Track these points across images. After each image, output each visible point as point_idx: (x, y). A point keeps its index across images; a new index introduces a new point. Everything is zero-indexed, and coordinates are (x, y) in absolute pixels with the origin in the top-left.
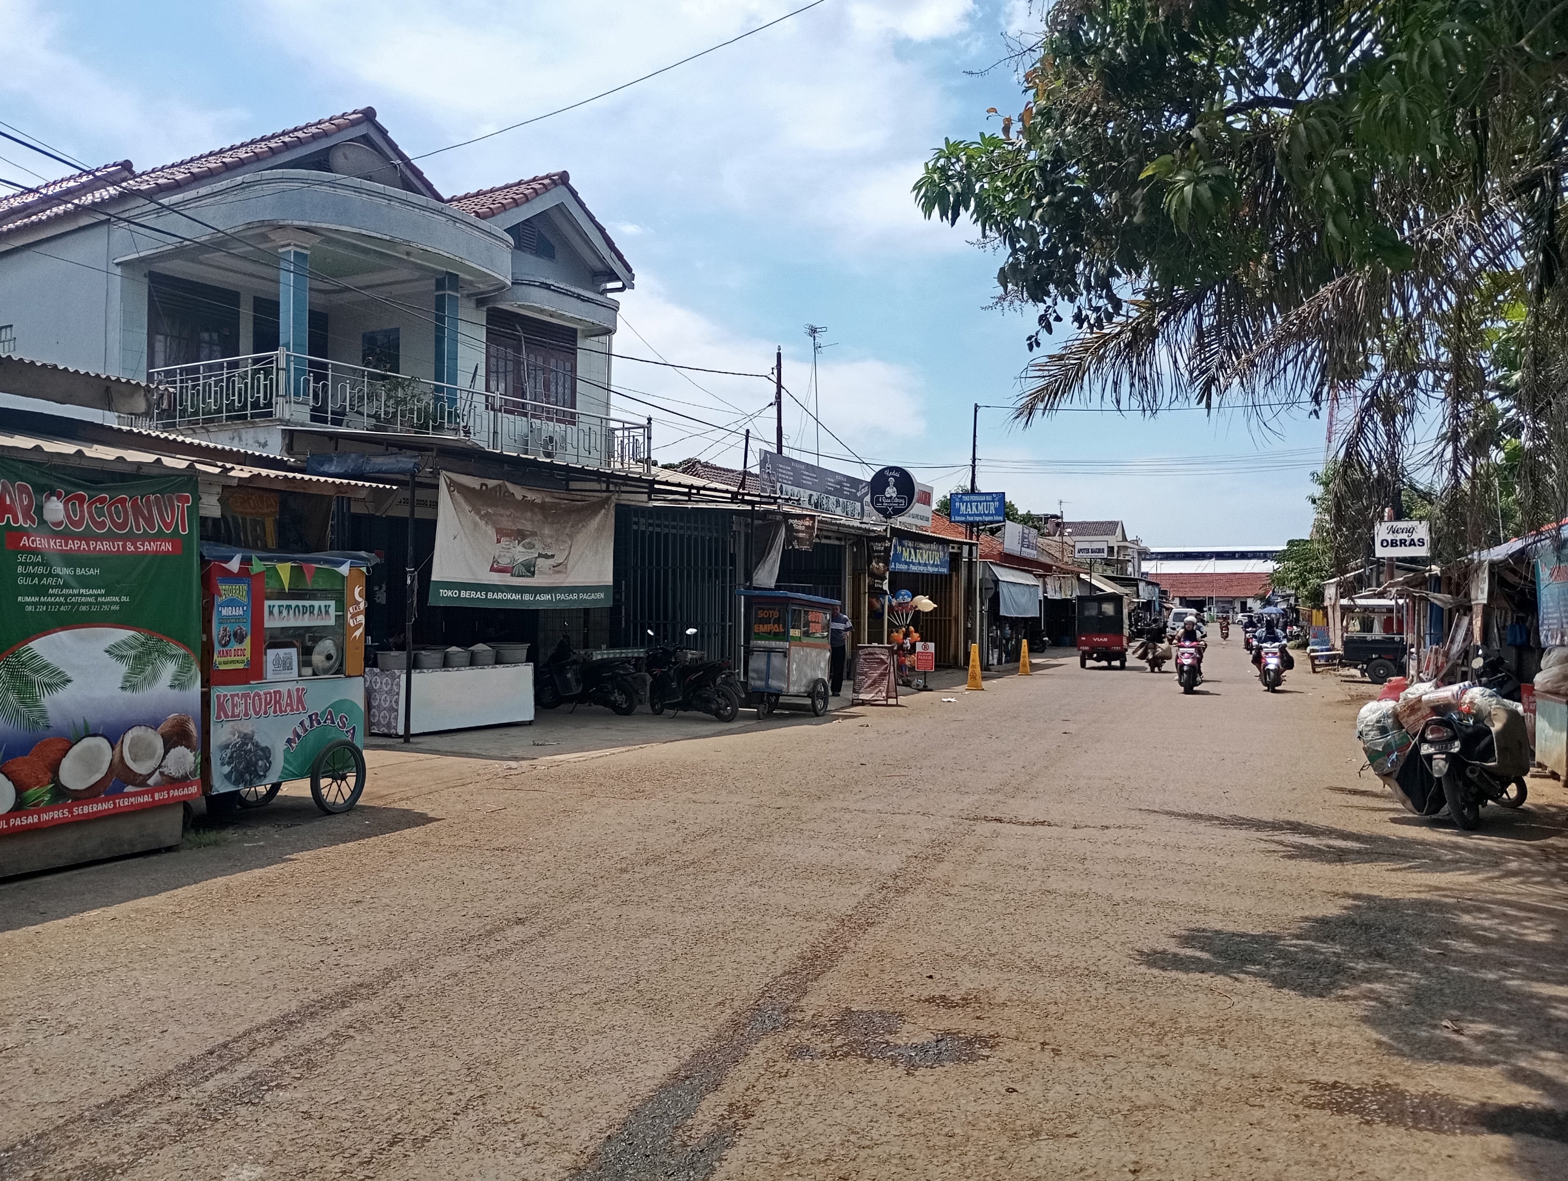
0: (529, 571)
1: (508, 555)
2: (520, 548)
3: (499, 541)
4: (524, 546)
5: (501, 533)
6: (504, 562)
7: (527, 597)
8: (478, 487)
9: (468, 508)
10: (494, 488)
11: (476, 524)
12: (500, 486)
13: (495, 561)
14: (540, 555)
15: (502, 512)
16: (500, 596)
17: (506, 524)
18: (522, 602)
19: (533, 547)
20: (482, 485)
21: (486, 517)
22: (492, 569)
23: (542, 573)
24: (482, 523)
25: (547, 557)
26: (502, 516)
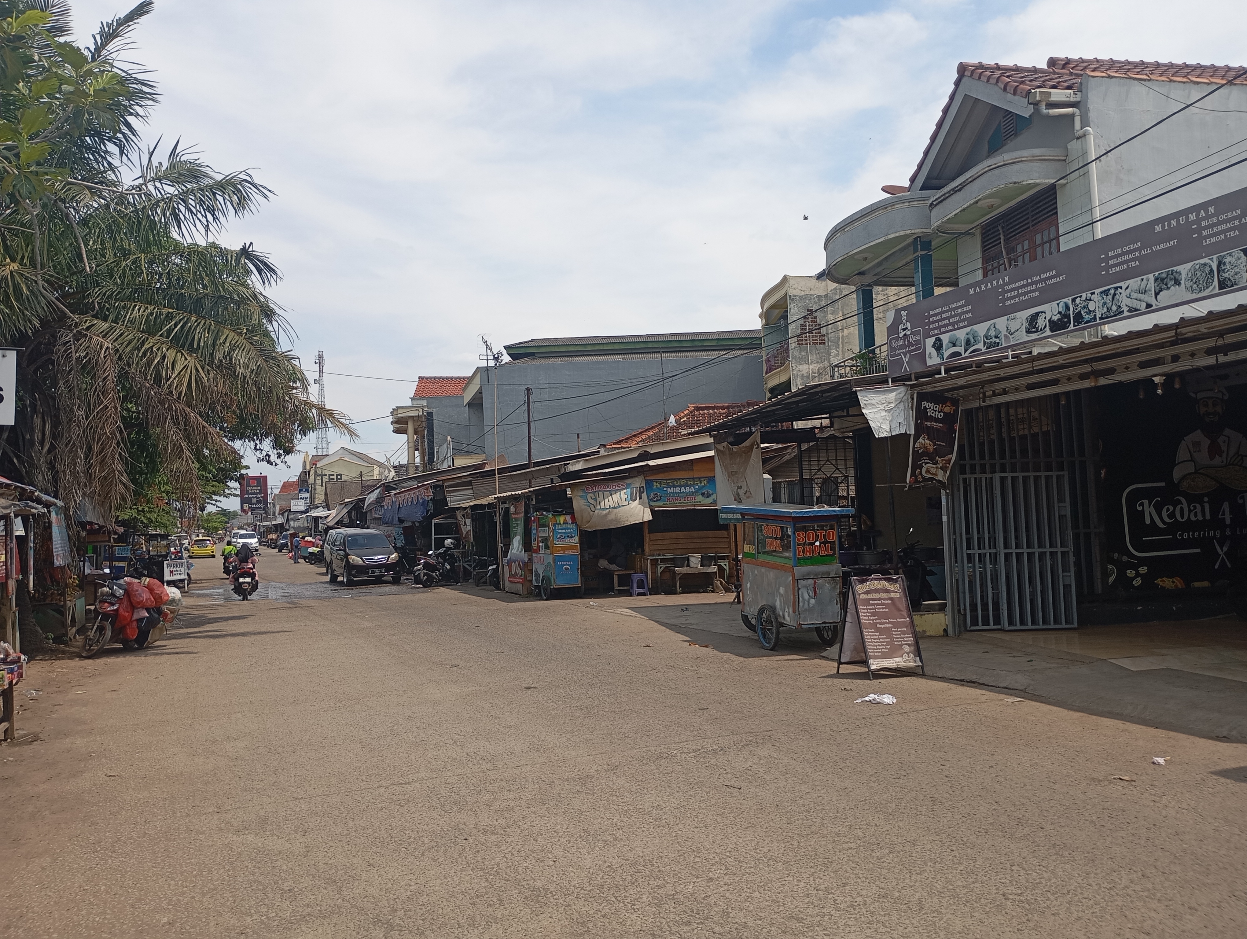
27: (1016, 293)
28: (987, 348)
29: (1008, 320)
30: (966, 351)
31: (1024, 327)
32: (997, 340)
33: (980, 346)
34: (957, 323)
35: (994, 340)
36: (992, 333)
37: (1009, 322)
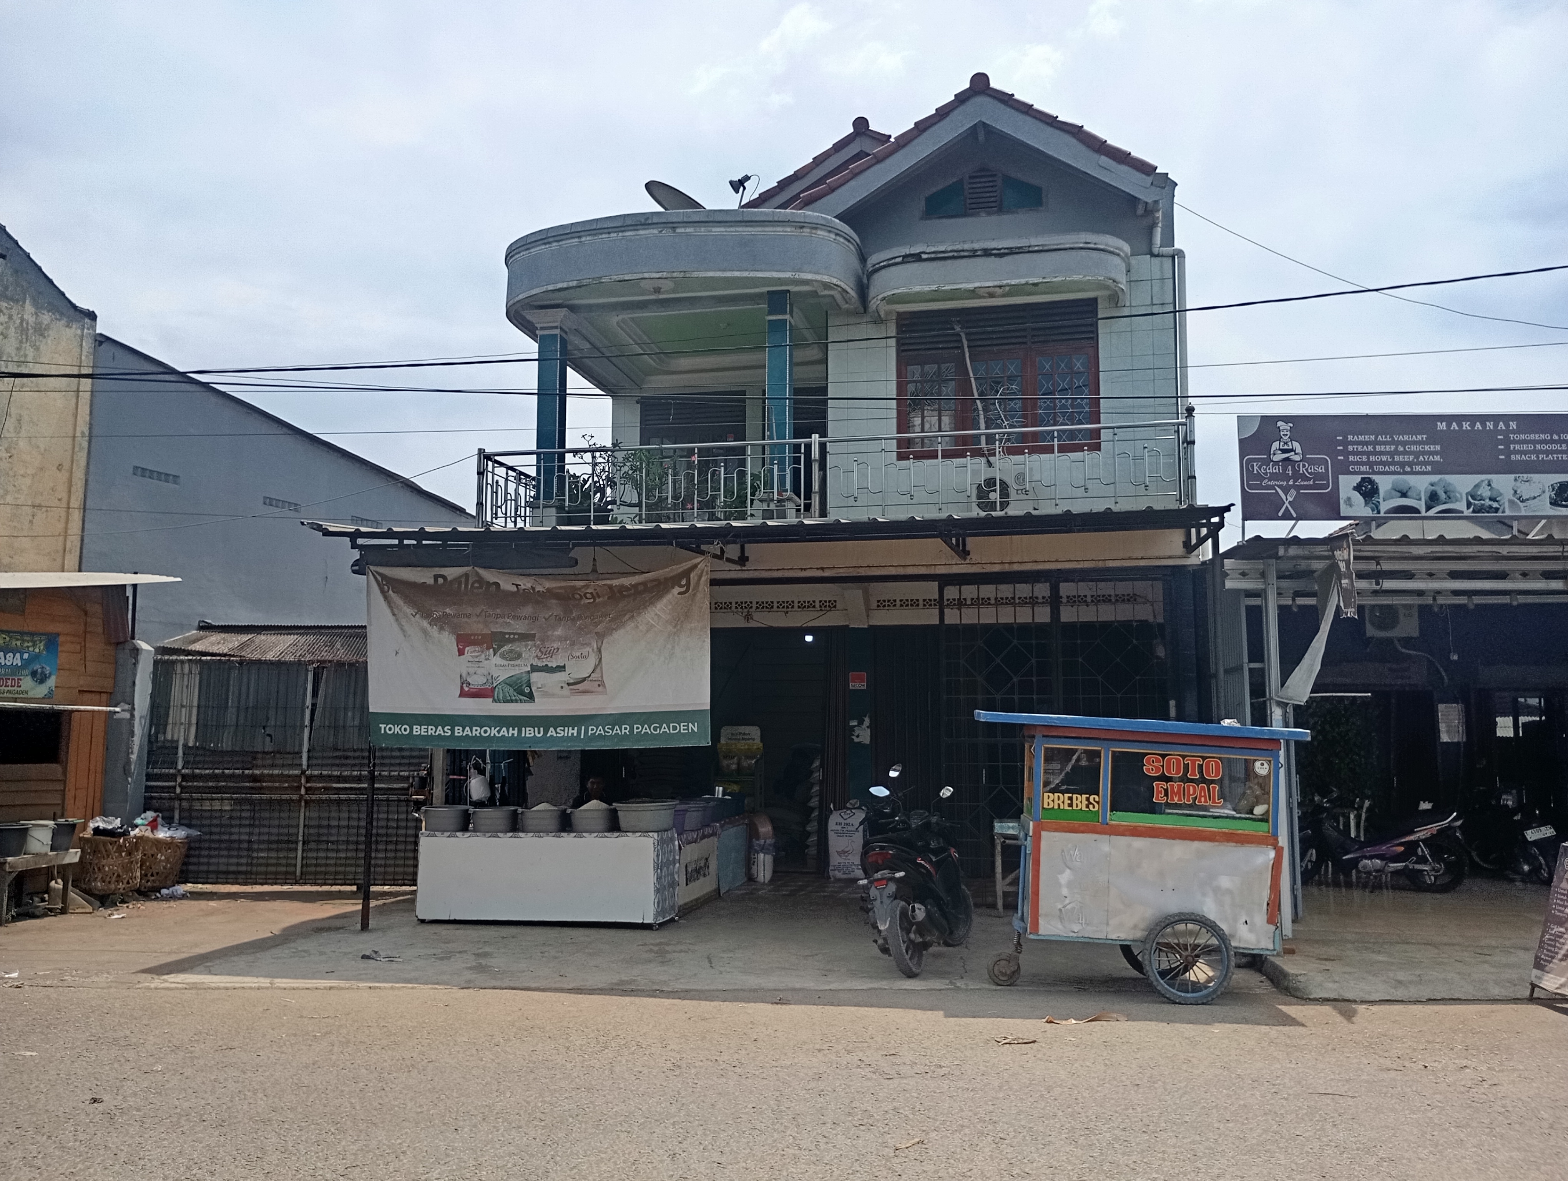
0: (522, 693)
1: (480, 671)
2: (497, 660)
3: (461, 653)
4: (503, 657)
5: (464, 641)
6: (477, 681)
7: (529, 732)
8: (431, 581)
9: (409, 611)
10: (458, 580)
11: (425, 632)
12: (467, 575)
13: (464, 682)
14: (534, 669)
15: (469, 610)
16: (476, 731)
17: (476, 627)
18: (519, 739)
19: (519, 656)
20: (436, 577)
21: (442, 622)
22: (463, 694)
23: (546, 695)
24: (434, 631)
25: (547, 669)
26: (469, 616)
27: (1531, 447)
28: (1474, 512)
29: (1516, 480)
30: (1428, 508)
31: (1547, 495)
32: (1495, 505)
33: (1461, 506)
34: (1410, 464)
35: (1488, 502)
36: (1485, 492)
37: (1518, 484)
